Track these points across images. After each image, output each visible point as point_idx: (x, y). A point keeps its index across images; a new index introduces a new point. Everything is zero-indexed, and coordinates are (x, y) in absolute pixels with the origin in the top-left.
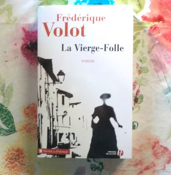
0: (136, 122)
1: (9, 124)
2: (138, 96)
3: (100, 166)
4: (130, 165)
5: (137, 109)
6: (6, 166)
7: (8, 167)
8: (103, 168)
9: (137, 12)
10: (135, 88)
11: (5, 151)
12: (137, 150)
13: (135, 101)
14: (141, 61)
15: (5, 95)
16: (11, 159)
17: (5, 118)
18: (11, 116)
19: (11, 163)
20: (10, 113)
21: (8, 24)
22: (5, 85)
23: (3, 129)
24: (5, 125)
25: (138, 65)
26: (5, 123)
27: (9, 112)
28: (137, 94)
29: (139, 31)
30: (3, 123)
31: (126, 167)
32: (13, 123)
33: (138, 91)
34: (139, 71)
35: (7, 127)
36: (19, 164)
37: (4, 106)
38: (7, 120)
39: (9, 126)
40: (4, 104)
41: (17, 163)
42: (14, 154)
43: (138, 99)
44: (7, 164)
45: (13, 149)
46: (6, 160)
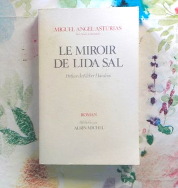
0: (171, 126)
1: (28, 132)
2: (172, 98)
3: (132, 177)
4: (165, 175)
5: (172, 111)
6: (25, 179)
7: (28, 181)
8: (135, 179)
9: (170, 4)
10: (169, 88)
11: (24, 163)
12: (173, 157)
13: (169, 103)
14: (176, 59)
15: (24, 98)
16: (31, 171)
17: (24, 124)
18: (31, 121)
19: (31, 176)
20: (30, 119)
21: (26, 18)
22: (23, 87)
23: (22, 137)
24: (24, 132)
25: (172, 63)
26: (23, 130)
27: (28, 117)
28: (171, 95)
29: (172, 25)
30: (21, 130)
31: (161, 177)
32: (33, 130)
33: (172, 92)
34: (174, 69)
35: (26, 134)
36: (39, 177)
37: (22, 111)
38: (26, 127)
39: (29, 134)
40: (22, 109)
41: (38, 175)
42: (35, 165)
43: (172, 100)
44: (27, 177)
45: (33, 160)
46: (25, 173)
